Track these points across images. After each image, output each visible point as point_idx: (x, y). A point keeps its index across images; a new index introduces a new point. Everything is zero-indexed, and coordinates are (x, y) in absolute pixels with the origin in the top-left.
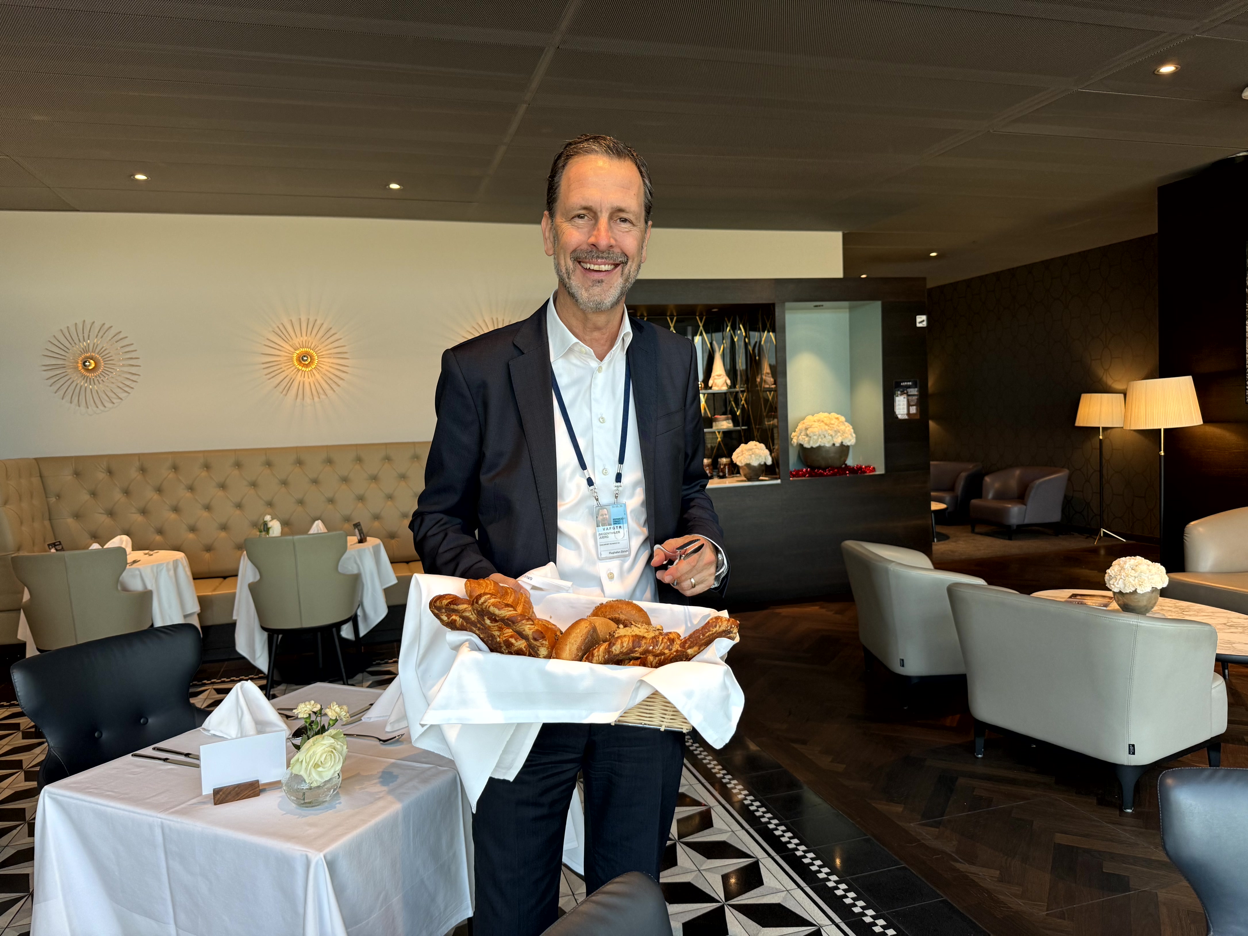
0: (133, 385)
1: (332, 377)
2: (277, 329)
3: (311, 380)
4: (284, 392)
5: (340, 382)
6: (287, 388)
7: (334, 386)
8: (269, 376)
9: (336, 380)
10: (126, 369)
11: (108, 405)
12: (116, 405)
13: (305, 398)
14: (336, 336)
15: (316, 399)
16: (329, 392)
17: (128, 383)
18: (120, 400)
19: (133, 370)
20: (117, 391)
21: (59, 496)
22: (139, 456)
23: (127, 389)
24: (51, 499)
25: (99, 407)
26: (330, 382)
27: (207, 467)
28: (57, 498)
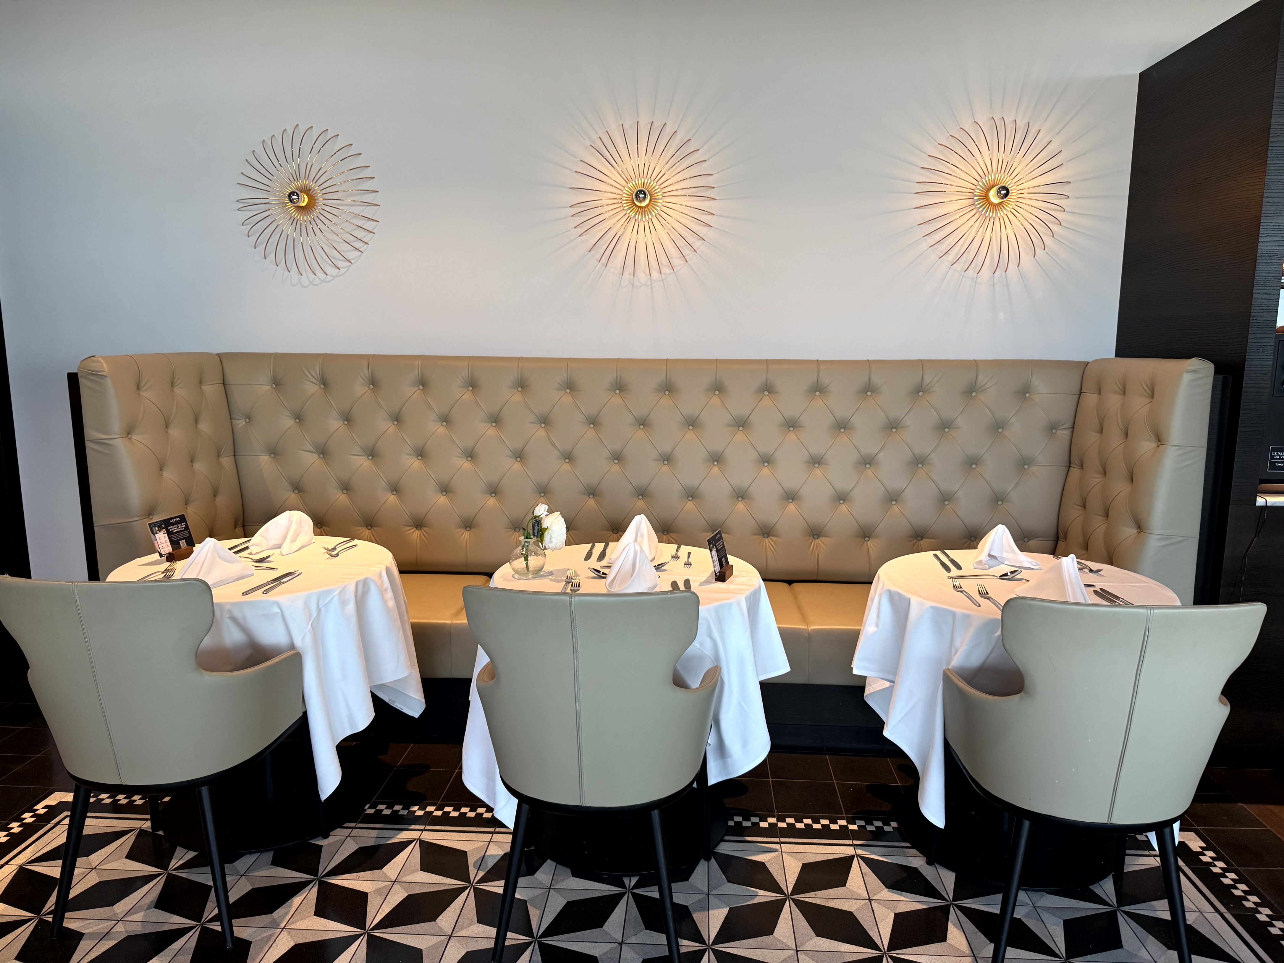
0: (367, 237)
1: (685, 233)
2: (599, 142)
3: (649, 238)
4: (604, 260)
5: (697, 244)
6: (608, 253)
7: (687, 251)
8: (580, 230)
9: (692, 239)
10: (357, 210)
11: (331, 271)
12: (342, 271)
13: (637, 273)
14: (696, 155)
15: (655, 275)
16: (678, 262)
17: (360, 234)
18: (348, 264)
19: (369, 212)
20: (344, 247)
21: (249, 418)
22: (370, 359)
23: (358, 244)
24: (239, 422)
25: (317, 274)
26: (681, 243)
27: (473, 384)
28: (248, 420)
